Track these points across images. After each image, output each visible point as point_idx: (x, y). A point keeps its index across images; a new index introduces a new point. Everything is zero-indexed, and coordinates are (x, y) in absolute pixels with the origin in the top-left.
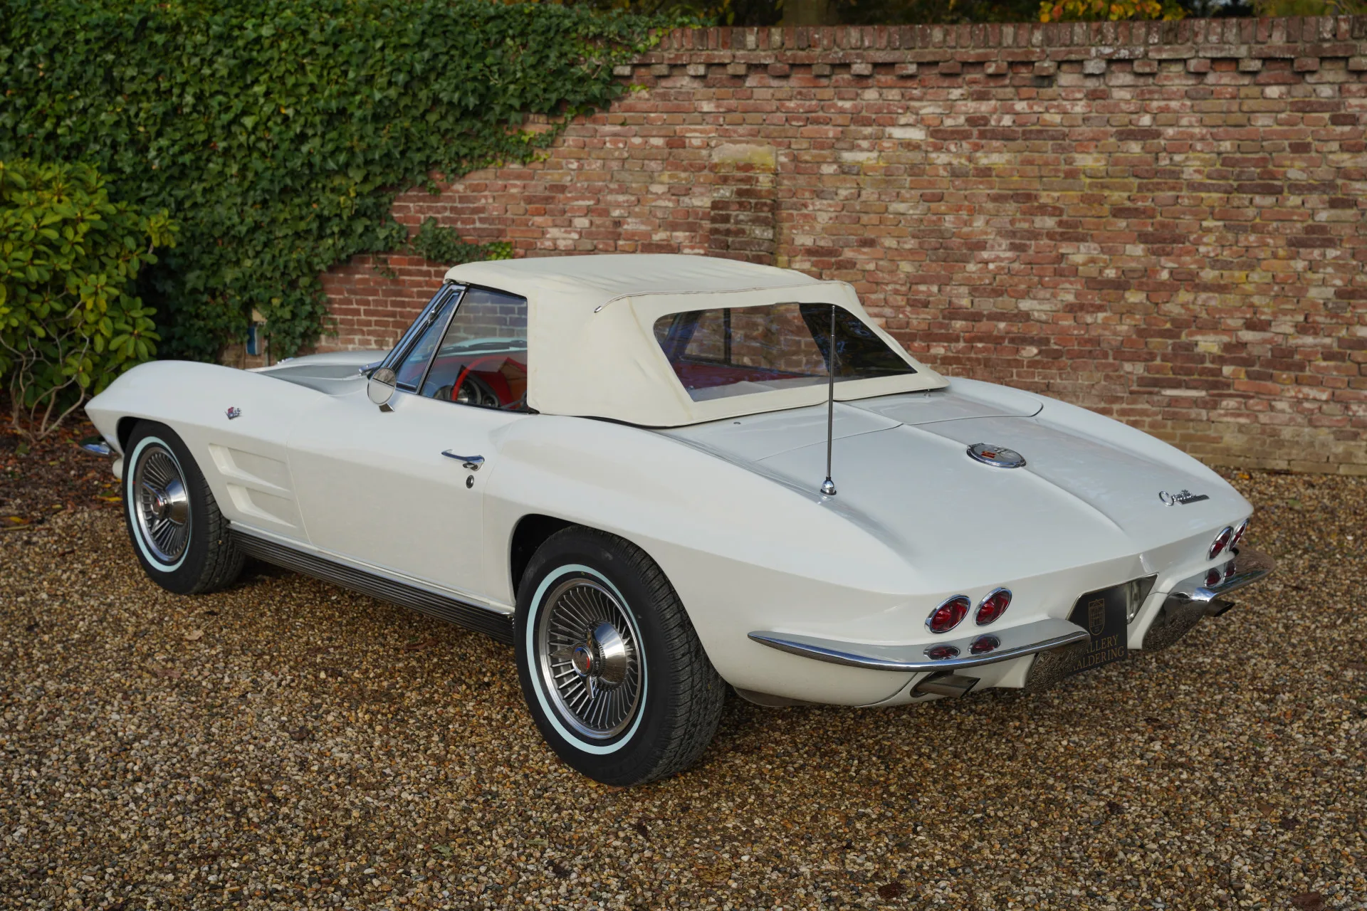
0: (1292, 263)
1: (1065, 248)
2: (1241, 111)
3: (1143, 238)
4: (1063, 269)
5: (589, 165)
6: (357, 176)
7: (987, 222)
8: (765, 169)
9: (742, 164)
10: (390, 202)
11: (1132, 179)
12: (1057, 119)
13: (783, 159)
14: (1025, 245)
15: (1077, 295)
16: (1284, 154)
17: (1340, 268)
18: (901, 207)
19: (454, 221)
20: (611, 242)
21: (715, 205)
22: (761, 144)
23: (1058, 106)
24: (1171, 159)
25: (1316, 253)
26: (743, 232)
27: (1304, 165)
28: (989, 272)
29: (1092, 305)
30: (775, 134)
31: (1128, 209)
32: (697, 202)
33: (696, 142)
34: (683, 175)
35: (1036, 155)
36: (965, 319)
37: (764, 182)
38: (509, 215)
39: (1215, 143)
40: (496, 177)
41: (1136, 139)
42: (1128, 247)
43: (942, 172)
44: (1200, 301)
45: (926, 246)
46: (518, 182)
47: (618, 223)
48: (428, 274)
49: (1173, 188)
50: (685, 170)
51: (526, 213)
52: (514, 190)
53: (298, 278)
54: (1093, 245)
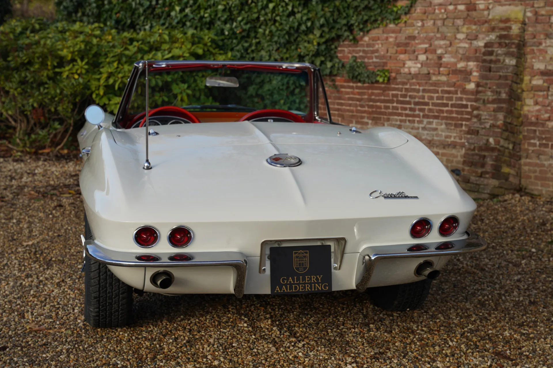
5: (427, 23)
6: (317, 33)
8: (516, 21)
9: (504, 18)
10: (336, 48)
13: (529, 14)
19: (363, 57)
20: (437, 69)
21: (486, 45)
22: (516, 5)
26: (499, 61)
33: (482, 7)
34: (474, 27)
37: (515, 29)
38: (389, 54)
40: (383, 32)
46: (393, 35)
47: (440, 58)
48: (352, 87)
50: (475, 24)
51: (396, 53)
52: (391, 40)
53: (294, 89)
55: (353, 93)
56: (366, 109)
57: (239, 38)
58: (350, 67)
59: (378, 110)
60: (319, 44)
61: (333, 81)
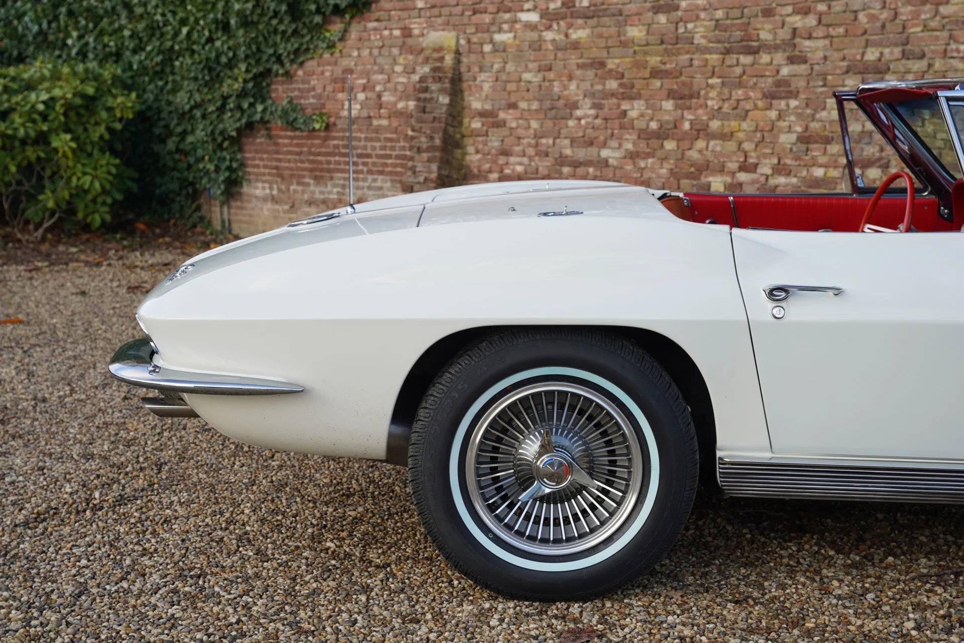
0: (768, 112)
1: (625, 106)
3: (671, 95)
4: (625, 123)
5: (363, 52)
6: (243, 67)
7: (578, 87)
8: (449, 50)
9: (437, 47)
10: (268, 85)
13: (462, 42)
14: (601, 104)
15: (634, 144)
16: (758, 18)
17: (799, 116)
18: (529, 76)
19: (299, 98)
20: (377, 111)
21: (422, 80)
22: (450, 31)
24: (686, 28)
25: (783, 103)
26: (433, 99)
27: (771, 27)
28: (582, 126)
29: (644, 153)
30: (457, 23)
31: (661, 71)
33: (417, 32)
34: (410, 57)
35: (604, 29)
37: (448, 60)
38: (326, 93)
39: (713, 12)
40: (319, 65)
41: (663, 12)
42: (664, 103)
43: (550, 47)
44: (710, 148)
45: (544, 107)
46: (329, 68)
47: (379, 96)
48: (291, 138)
49: (688, 52)
50: (412, 54)
51: (334, 91)
52: (327, 74)
53: (223, 142)
54: (642, 102)
55: (290, 145)
56: (306, 165)
57: (151, 73)
58: (283, 110)
59: (320, 166)
60: (245, 81)
61: (267, 129)
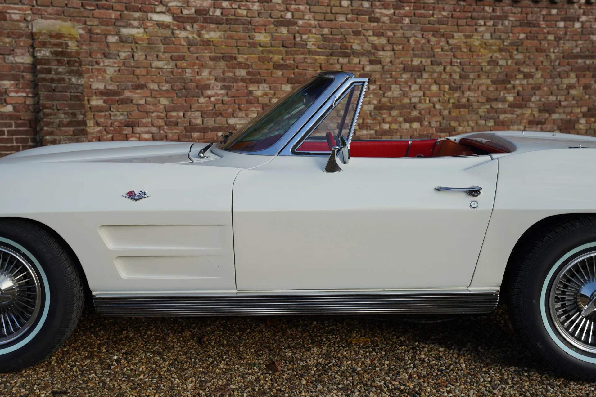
1: (252, 88)
2: (331, 13)
3: (290, 81)
4: (251, 100)
7: (210, 73)
8: (71, 38)
9: (54, 33)
11: (282, 48)
12: (245, 12)
13: (81, 32)
14: (231, 86)
16: (350, 36)
17: (375, 94)
18: (160, 64)
21: (36, 62)
22: (65, 21)
23: (245, 5)
24: (301, 38)
26: (63, 80)
27: (359, 42)
28: (211, 102)
30: (75, 14)
31: (282, 65)
32: (19, 60)
33: (16, 17)
35: (234, 33)
36: (200, 132)
37: (72, 46)
39: (321, 29)
41: (284, 26)
42: (283, 86)
43: (183, 42)
45: (175, 88)
49: (303, 54)
50: (9, 37)
54: (266, 85)
